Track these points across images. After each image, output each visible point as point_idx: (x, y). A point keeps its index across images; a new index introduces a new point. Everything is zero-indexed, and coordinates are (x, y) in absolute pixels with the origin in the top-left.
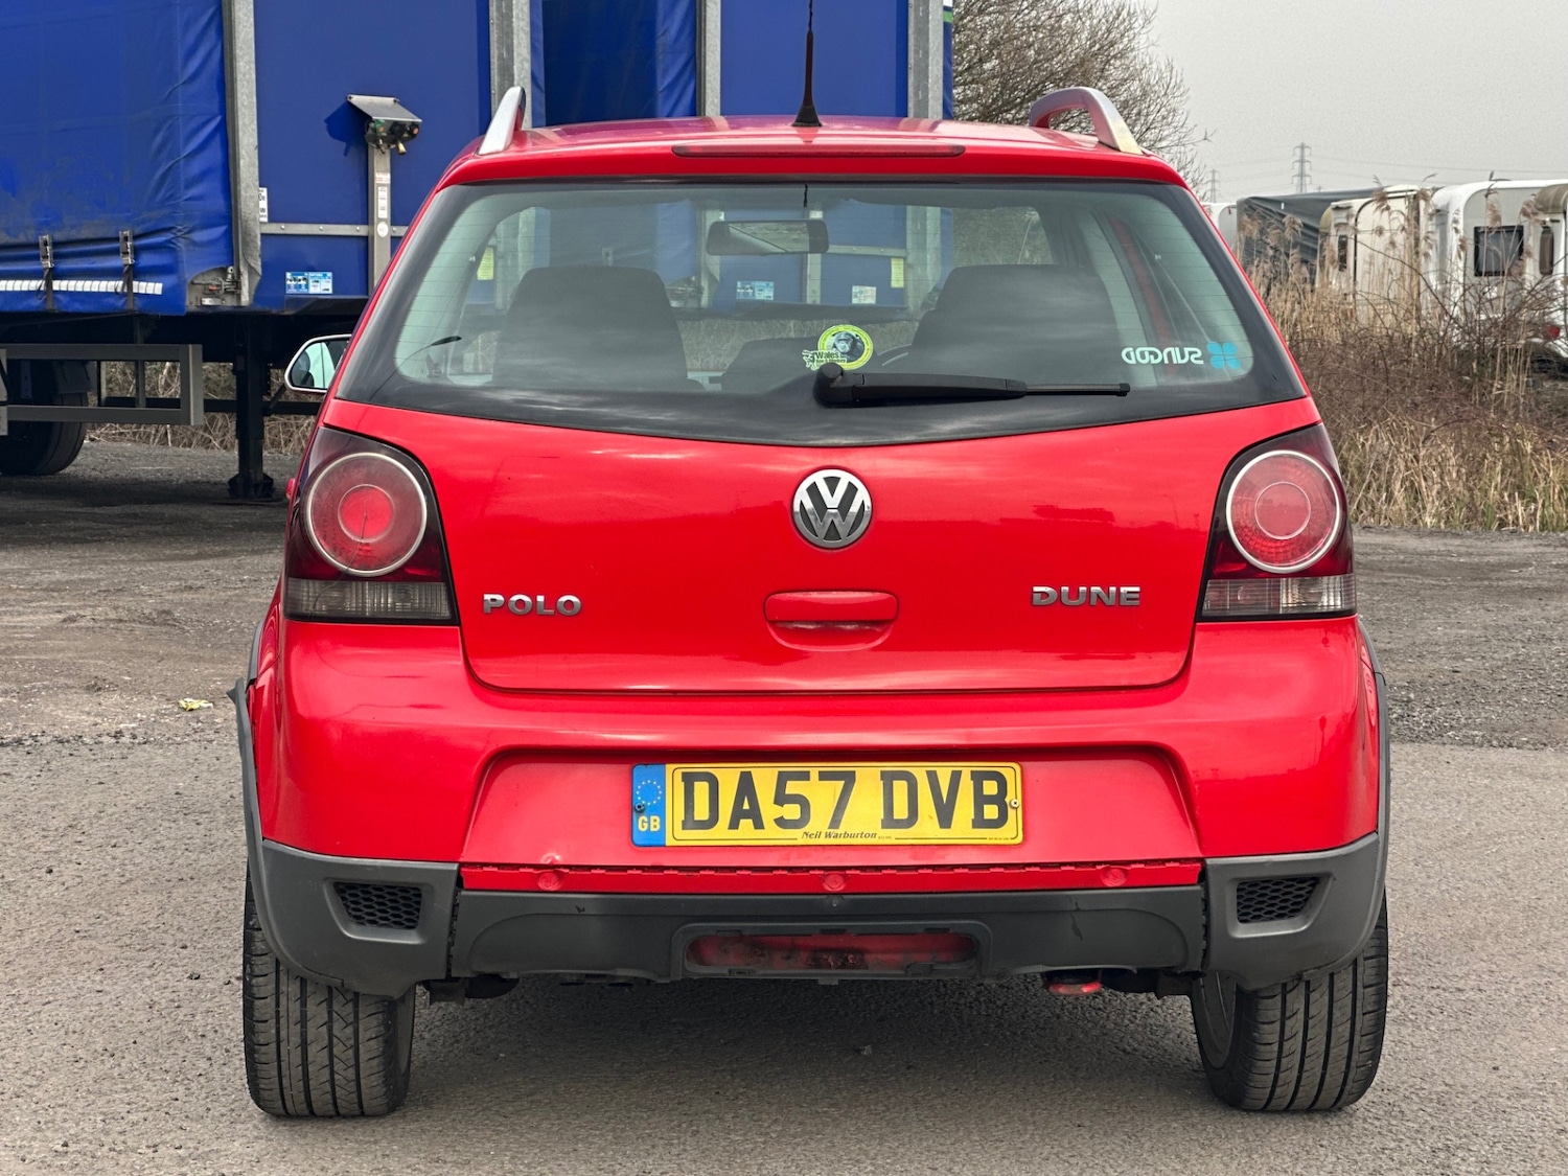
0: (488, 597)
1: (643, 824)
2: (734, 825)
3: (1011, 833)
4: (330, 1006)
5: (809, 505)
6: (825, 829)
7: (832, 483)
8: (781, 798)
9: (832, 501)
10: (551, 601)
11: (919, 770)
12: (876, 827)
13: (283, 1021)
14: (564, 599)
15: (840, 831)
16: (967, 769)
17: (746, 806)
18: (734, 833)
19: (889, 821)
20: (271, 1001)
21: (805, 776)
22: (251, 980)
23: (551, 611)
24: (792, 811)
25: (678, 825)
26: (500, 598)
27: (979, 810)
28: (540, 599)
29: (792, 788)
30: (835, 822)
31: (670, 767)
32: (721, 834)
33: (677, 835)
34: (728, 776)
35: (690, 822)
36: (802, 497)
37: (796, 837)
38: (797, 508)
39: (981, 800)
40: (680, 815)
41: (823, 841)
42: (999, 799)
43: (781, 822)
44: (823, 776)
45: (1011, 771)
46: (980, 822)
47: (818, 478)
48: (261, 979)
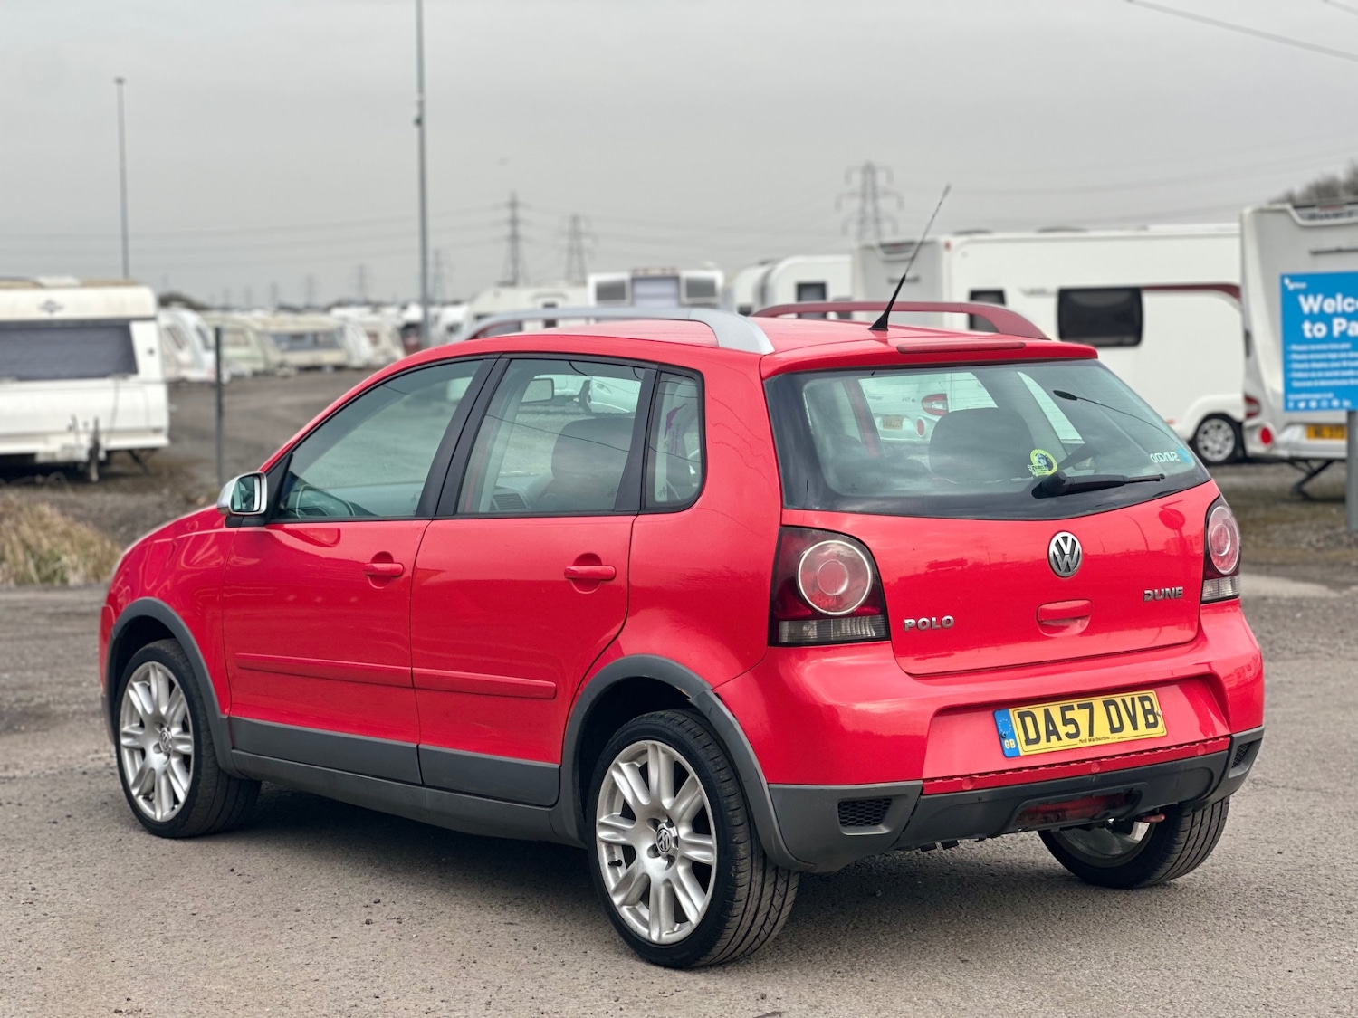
0: (907, 621)
1: (1009, 744)
2: (1048, 740)
3: (1160, 730)
4: (775, 886)
5: (1057, 553)
6: (1088, 737)
7: (1065, 538)
8: (1066, 722)
9: (1067, 550)
10: (939, 620)
11: (1117, 698)
12: (1108, 733)
13: (750, 899)
14: (946, 618)
15: (1094, 737)
16: (1136, 695)
17: (1051, 728)
18: (1049, 745)
19: (1113, 730)
20: (746, 887)
21: (1071, 708)
22: (735, 875)
23: (939, 626)
24: (1071, 729)
25: (1024, 743)
26: (913, 621)
27: (1147, 719)
28: (934, 619)
29: (1069, 715)
30: (1091, 733)
31: (1011, 710)
32: (1043, 746)
33: (1025, 750)
34: (1038, 711)
35: (1028, 742)
36: (1053, 549)
37: (1075, 743)
38: (1051, 555)
39: (1146, 713)
40: (1023, 738)
41: (1088, 744)
42: (1152, 711)
43: (1068, 735)
44: (1081, 707)
45: (1152, 694)
46: (1149, 725)
47: (1058, 537)
48: (743, 874)
